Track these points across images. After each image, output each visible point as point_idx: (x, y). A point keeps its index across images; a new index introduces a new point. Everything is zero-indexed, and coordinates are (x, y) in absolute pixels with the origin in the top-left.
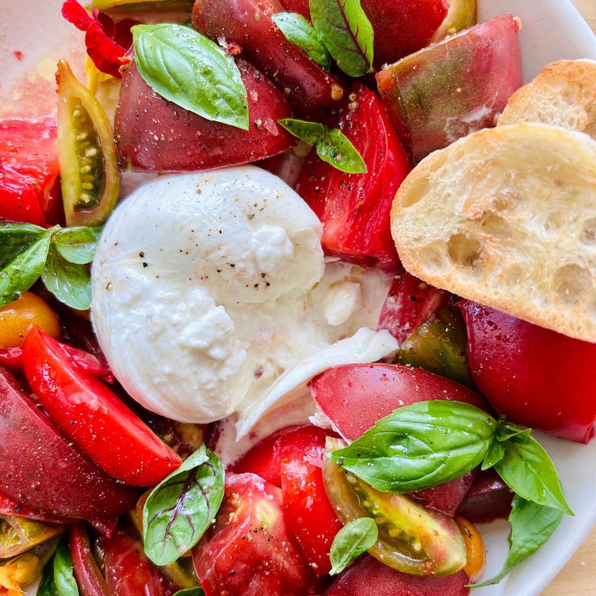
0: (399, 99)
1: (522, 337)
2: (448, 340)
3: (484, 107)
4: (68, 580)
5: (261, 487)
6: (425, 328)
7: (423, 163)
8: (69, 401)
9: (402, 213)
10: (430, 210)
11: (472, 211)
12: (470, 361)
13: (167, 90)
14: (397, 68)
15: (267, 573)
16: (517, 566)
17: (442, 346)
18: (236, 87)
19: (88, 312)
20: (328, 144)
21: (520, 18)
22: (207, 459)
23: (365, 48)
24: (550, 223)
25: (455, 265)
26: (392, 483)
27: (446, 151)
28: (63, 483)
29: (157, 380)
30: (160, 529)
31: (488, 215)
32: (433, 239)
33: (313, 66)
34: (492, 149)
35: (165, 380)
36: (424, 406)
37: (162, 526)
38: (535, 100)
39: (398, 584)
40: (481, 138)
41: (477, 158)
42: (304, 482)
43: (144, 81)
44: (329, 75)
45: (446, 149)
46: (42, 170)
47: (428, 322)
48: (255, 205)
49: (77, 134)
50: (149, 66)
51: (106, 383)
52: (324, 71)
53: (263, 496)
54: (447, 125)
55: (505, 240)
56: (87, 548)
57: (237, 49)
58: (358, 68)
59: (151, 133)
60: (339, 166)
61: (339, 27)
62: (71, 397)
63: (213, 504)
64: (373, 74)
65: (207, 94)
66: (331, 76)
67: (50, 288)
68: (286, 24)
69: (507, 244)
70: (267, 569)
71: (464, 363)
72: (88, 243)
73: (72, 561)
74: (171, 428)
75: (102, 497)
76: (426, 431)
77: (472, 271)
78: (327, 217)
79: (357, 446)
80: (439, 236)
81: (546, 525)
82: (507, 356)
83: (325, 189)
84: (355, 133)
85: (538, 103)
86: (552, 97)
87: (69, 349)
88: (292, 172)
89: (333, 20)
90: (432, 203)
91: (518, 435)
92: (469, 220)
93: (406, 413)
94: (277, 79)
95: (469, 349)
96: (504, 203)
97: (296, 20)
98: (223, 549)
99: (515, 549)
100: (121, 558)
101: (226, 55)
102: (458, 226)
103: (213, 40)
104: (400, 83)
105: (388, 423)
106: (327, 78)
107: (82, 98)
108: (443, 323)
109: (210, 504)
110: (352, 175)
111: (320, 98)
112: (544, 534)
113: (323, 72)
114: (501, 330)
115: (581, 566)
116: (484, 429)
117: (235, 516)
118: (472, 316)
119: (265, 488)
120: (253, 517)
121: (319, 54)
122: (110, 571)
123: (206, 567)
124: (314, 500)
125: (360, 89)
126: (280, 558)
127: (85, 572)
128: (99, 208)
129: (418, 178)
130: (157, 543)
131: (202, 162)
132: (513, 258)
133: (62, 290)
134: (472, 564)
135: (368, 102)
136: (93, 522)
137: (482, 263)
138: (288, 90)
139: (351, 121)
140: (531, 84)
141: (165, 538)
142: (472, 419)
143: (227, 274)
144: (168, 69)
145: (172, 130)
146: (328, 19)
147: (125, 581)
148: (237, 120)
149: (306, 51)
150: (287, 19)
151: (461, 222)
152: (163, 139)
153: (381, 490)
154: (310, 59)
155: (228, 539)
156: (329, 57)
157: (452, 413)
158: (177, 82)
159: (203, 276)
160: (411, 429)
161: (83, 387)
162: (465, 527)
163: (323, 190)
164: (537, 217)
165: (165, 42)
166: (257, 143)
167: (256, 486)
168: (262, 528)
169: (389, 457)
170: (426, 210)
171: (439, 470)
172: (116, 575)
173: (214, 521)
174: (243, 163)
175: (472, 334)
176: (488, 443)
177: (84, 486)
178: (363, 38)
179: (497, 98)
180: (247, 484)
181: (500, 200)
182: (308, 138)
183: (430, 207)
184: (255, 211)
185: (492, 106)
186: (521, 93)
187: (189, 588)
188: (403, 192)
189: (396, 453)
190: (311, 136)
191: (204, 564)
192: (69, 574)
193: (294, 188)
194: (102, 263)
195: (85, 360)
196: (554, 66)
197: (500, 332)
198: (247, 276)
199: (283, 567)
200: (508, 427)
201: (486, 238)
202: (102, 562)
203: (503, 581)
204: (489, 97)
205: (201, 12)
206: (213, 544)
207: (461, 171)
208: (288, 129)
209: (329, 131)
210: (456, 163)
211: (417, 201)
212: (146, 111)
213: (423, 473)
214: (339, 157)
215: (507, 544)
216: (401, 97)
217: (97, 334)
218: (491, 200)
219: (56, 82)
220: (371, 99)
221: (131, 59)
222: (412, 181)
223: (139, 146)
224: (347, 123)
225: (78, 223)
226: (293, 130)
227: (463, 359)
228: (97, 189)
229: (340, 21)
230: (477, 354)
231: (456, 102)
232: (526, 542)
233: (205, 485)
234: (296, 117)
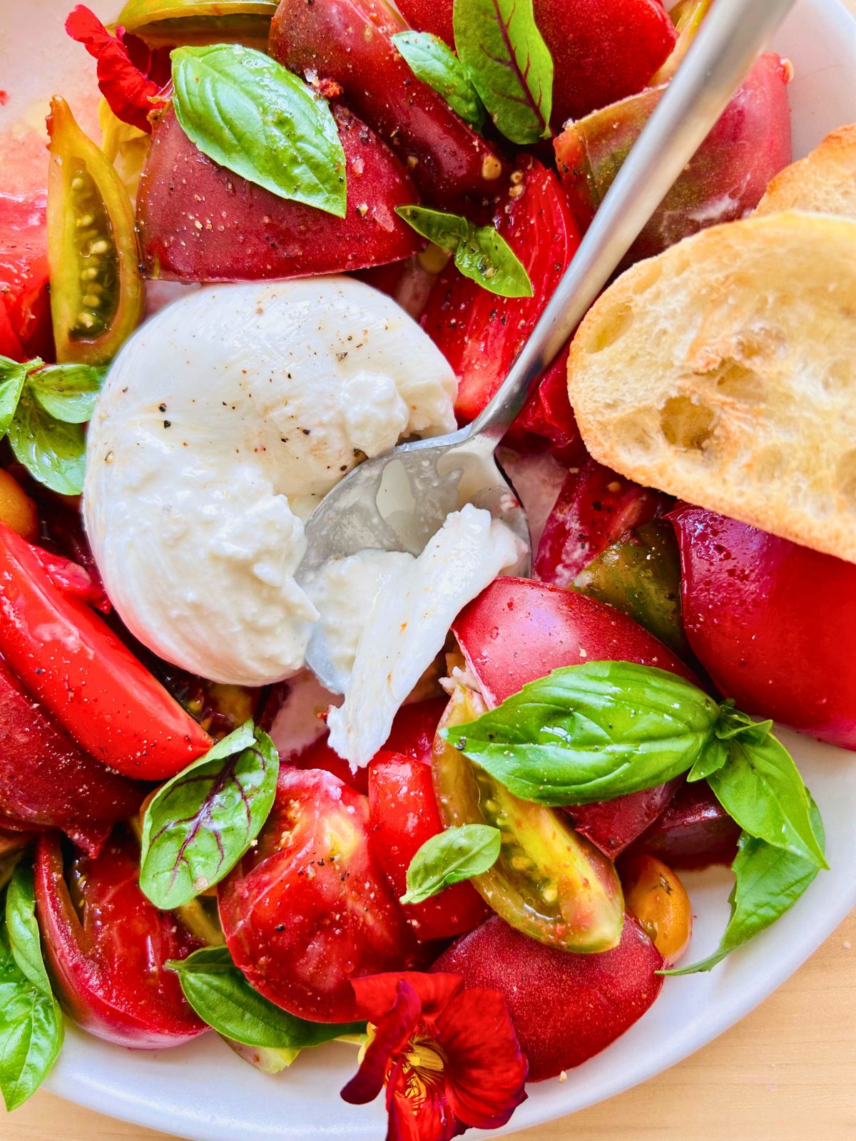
0: (589, 177)
1: (769, 574)
2: (650, 574)
3: (726, 197)
4: (26, 922)
5: (336, 792)
6: (613, 552)
7: (622, 281)
8: (34, 637)
9: (587, 363)
10: (633, 358)
11: (702, 358)
12: (684, 608)
13: (218, 149)
14: (586, 125)
15: (338, 932)
16: (742, 945)
17: (640, 582)
18: (329, 148)
19: (78, 498)
20: (473, 251)
21: (791, 59)
22: (251, 742)
23: (538, 95)
24: (831, 380)
25: (673, 448)
26: (541, 788)
27: (660, 260)
28: (20, 767)
29: (174, 613)
30: (169, 850)
31: (728, 366)
32: (636, 405)
33: (454, 122)
34: (737, 256)
35: (187, 613)
36: (604, 668)
37: (174, 845)
38: (811, 186)
39: (547, 963)
40: (718, 238)
41: (712, 271)
42: (405, 789)
43: (185, 135)
44: (479, 139)
45: (660, 256)
46: (19, 269)
47: (619, 542)
48: (350, 339)
49: (77, 217)
50: (192, 107)
51: (99, 613)
52: (472, 131)
53: (338, 807)
54: (665, 223)
55: (755, 407)
56: (59, 873)
57: (334, 88)
58: (527, 130)
59: (191, 217)
60: (490, 287)
61: (499, 60)
62: (38, 630)
63: (256, 816)
64: (551, 140)
65: (280, 157)
66: (482, 141)
67: (22, 458)
68: (414, 49)
69: (758, 414)
70: (337, 924)
71: (674, 612)
72: (89, 392)
73: (35, 890)
74: (201, 691)
75: (83, 792)
76: (604, 707)
77: (701, 458)
78: (466, 367)
79: (489, 721)
80: (647, 399)
81: (793, 881)
82: (743, 602)
83: (466, 322)
84: (518, 234)
85: (816, 191)
86: (839, 182)
87: (44, 555)
88: (416, 296)
89: (490, 48)
90: (637, 346)
91: (751, 729)
92: (697, 373)
93: (574, 675)
94: (396, 142)
95: (682, 589)
96: (755, 345)
97: (430, 44)
98: (266, 890)
99: (740, 916)
100: (112, 891)
101: (317, 98)
102: (679, 383)
103: (298, 75)
104: (591, 151)
105: (542, 689)
106: (476, 143)
107: (85, 158)
108: (643, 546)
109: (252, 815)
110: (509, 299)
111: (463, 176)
112: (788, 895)
113: (469, 132)
114: (736, 561)
115: (844, 948)
116: (698, 715)
117: (291, 837)
118: (691, 536)
119: (342, 795)
120: (319, 840)
121: (463, 102)
122: (92, 912)
123: (237, 918)
124: (419, 818)
125: (529, 164)
126: (360, 908)
127: (51, 910)
128: (107, 336)
129: (613, 304)
130: (163, 872)
131: (269, 267)
132: (769, 436)
133: (40, 463)
134: (669, 937)
135: (539, 184)
136: (69, 832)
137: (718, 445)
138: (413, 160)
139: (512, 214)
140: (806, 161)
141: (176, 864)
142: (679, 697)
143: (297, 445)
144: (220, 112)
145: (224, 214)
146: (481, 47)
147: (115, 929)
148: (327, 201)
149: (443, 95)
150: (416, 42)
151: (685, 376)
152: (209, 226)
153: (521, 797)
154: (450, 109)
155: (275, 873)
156: (481, 109)
157: (647, 683)
158: (235, 134)
159: (259, 447)
160: (580, 701)
161: (57, 614)
162: (661, 875)
163: (462, 325)
164: (810, 369)
165: (220, 72)
166: (359, 240)
167: (327, 791)
168: (332, 860)
169: (540, 744)
170: (626, 357)
171: (618, 772)
172: (102, 918)
173: (254, 843)
174: (335, 271)
175: (689, 565)
176: (702, 738)
177: (55, 773)
178: (536, 78)
179: (749, 184)
180: (313, 786)
181: (748, 340)
182: (442, 240)
183: (633, 352)
184: (349, 347)
185: (739, 196)
186: (788, 174)
187: (215, 946)
188: (589, 328)
189: (551, 739)
190: (448, 238)
191: (235, 911)
192: (28, 912)
193: (418, 320)
194: (102, 420)
195: (66, 574)
196: (844, 132)
197: (734, 563)
198: (328, 451)
199: (364, 923)
200: (736, 716)
201: (724, 404)
202: (82, 896)
203: (718, 967)
204: (735, 181)
205: (281, 30)
206: (251, 880)
207: (684, 293)
208: (410, 223)
209: (476, 231)
210: (676, 280)
211: (612, 343)
212: (184, 181)
213: (593, 775)
214: (489, 271)
215: (728, 907)
216: (591, 174)
217: (88, 535)
218: (734, 340)
219: (47, 131)
220: (545, 179)
221: (168, 100)
222: (603, 310)
223: (172, 238)
224: (505, 219)
225: (73, 358)
226: (419, 226)
227: (671, 605)
228: (107, 308)
229: (501, 50)
230: (696, 598)
231: (681, 186)
232: (759, 906)
233: (247, 784)
234: (426, 204)
